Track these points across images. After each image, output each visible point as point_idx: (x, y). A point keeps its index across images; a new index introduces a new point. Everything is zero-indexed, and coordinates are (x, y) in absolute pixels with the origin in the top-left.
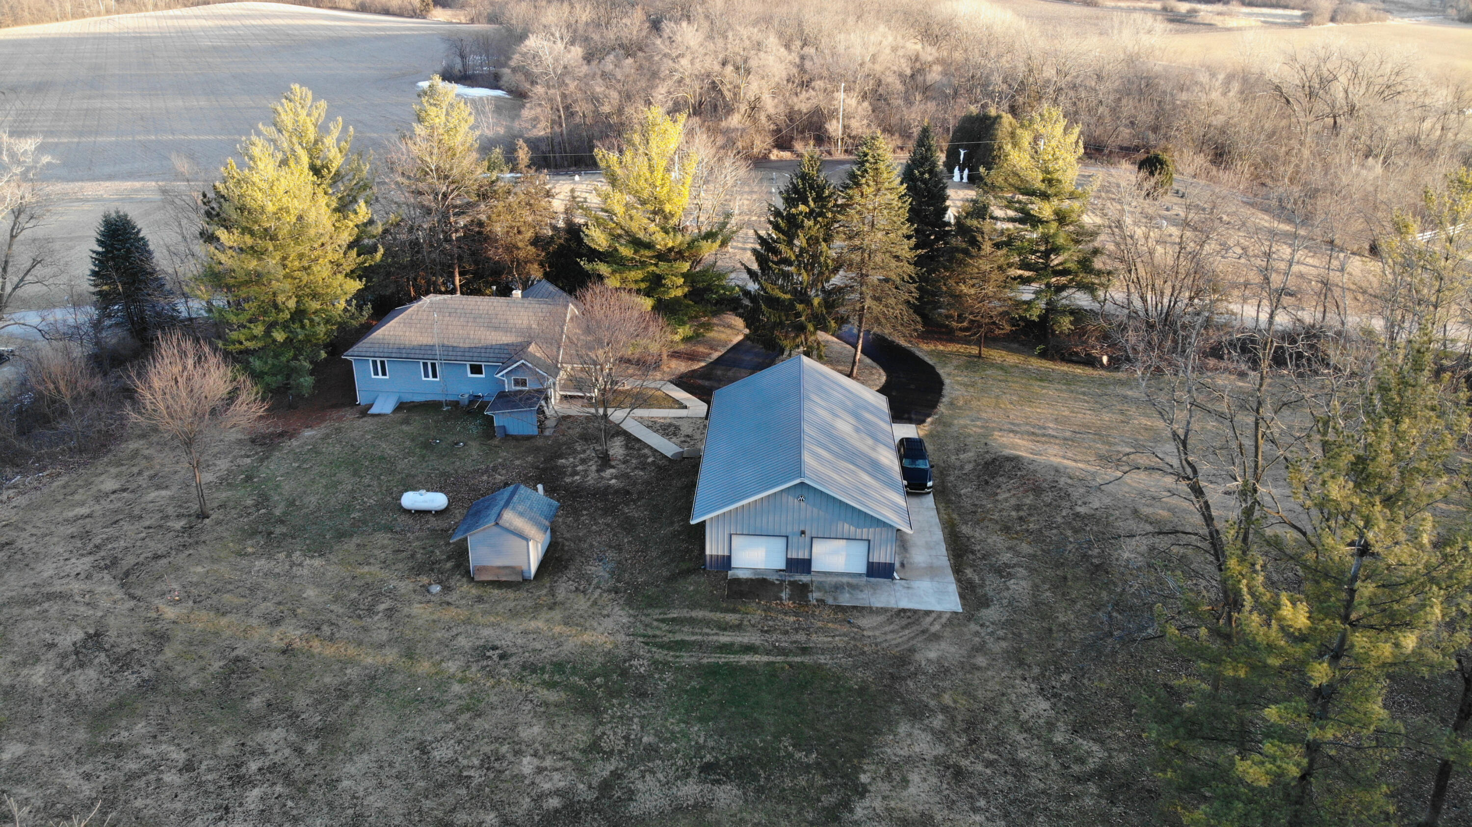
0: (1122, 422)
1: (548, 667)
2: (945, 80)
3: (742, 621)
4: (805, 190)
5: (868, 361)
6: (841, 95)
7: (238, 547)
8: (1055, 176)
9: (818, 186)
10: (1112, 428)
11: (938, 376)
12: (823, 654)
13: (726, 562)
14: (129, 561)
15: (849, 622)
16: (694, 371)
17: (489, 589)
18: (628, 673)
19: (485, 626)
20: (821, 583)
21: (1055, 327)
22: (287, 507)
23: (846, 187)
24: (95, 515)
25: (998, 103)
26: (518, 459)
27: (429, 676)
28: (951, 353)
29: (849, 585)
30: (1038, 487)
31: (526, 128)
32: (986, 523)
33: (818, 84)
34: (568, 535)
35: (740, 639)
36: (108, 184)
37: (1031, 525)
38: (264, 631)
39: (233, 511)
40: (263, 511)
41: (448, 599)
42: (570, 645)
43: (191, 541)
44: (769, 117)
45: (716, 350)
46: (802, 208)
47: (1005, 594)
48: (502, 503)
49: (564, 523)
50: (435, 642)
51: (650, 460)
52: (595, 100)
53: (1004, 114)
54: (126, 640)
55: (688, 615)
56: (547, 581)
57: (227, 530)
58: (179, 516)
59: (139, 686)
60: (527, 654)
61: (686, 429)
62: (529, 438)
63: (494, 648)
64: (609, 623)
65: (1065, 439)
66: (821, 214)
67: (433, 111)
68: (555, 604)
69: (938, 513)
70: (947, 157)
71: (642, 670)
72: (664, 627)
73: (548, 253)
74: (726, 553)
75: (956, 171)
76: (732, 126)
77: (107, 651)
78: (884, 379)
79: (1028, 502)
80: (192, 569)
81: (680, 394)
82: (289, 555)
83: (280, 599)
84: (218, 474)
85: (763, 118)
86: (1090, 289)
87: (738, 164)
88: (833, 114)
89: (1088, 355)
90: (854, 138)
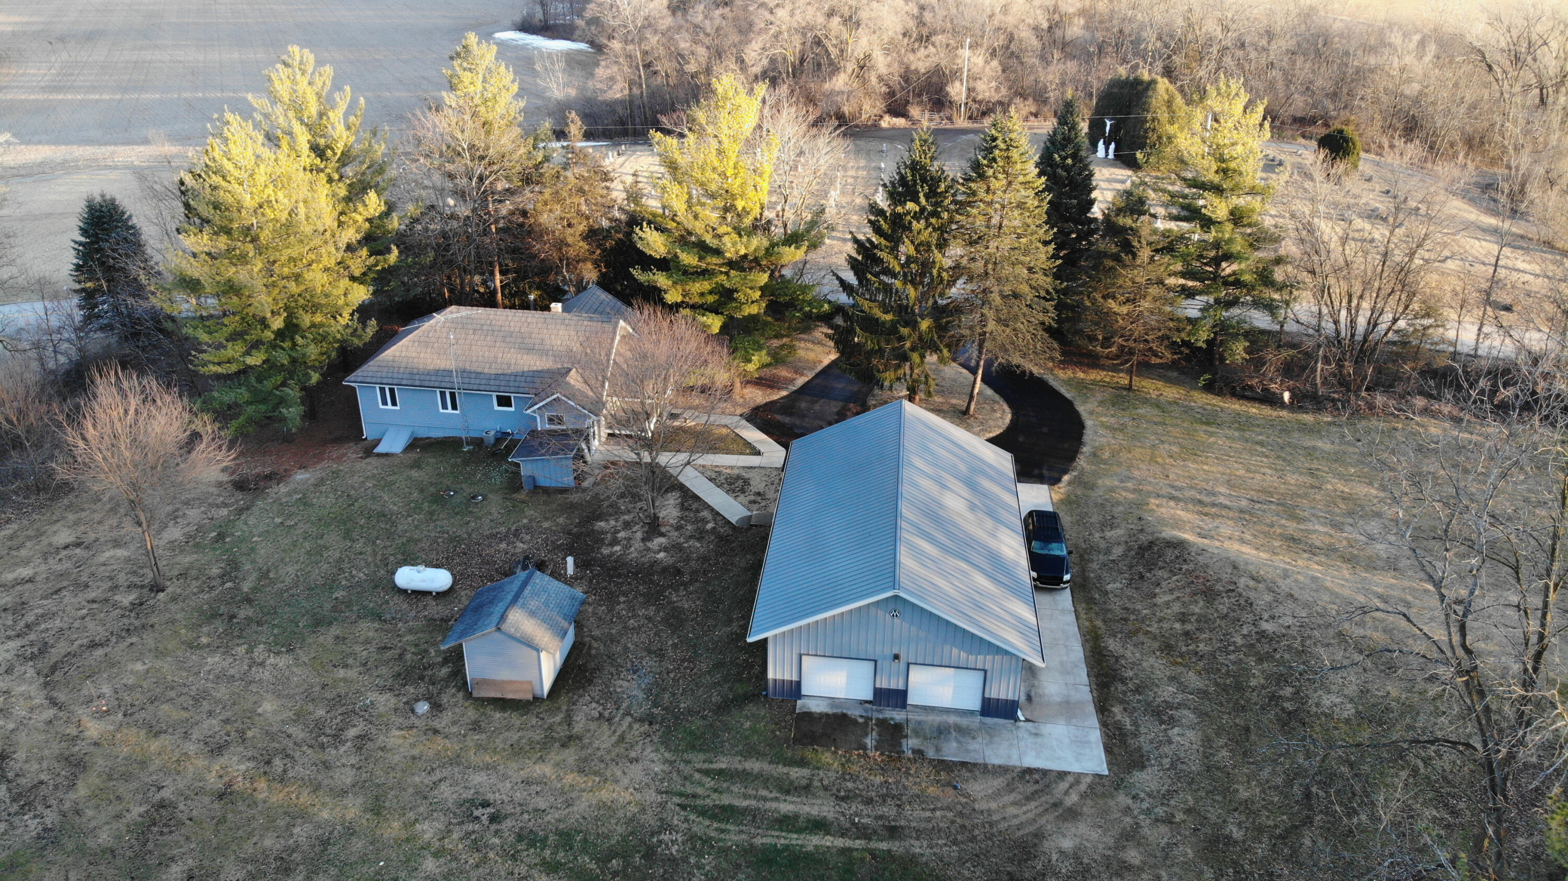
0: (1312, 487)
1: (552, 838)
2: (1088, 36)
3: (811, 780)
4: (915, 184)
5: (989, 392)
6: (966, 53)
7: (191, 635)
8: (1233, 165)
9: (932, 178)
10: (1299, 496)
11: (1077, 415)
12: (918, 839)
13: (794, 689)
14: (59, 650)
15: (955, 788)
16: (773, 403)
17: (489, 710)
18: (654, 853)
19: (477, 769)
20: (919, 723)
21: (1226, 355)
22: (259, 580)
23: (968, 179)
24: (38, 578)
25: (1151, 64)
26: (547, 519)
27: (398, 843)
28: (1094, 382)
29: (959, 729)
30: (1210, 589)
31: (602, 91)
32: (1141, 637)
33: (938, 39)
34: (596, 633)
35: (807, 809)
36: (142, 148)
37: (1202, 646)
38: (201, 762)
39: (195, 583)
40: (229, 585)
41: (436, 724)
42: (583, 805)
43: (137, 623)
44: (880, 79)
45: (802, 375)
46: (910, 205)
47: (1166, 749)
48: (510, 597)
49: (594, 614)
50: (411, 790)
51: (710, 526)
52: (680, 57)
53: (1159, 79)
54: (36, 766)
55: (740, 767)
56: (563, 700)
57: (183, 609)
58: (131, 587)
59: (39, 837)
60: (526, 816)
61: (758, 484)
62: (564, 491)
63: (485, 804)
64: (636, 771)
65: (1241, 511)
66: (935, 214)
67: (466, 77)
68: (570, 738)
69: (1077, 618)
70: (1090, 127)
71: (674, 850)
72: (709, 782)
73: (604, 250)
74: (795, 678)
75: (1101, 146)
76: (837, 89)
77: (9, 781)
78: (1008, 417)
79: (1197, 610)
80: (130, 667)
81: (753, 435)
82: (250, 651)
83: (229, 714)
84: (187, 530)
85: (874, 80)
86: (1270, 307)
87: (834, 144)
88: (955, 74)
89: (1266, 390)
90: (980, 102)
